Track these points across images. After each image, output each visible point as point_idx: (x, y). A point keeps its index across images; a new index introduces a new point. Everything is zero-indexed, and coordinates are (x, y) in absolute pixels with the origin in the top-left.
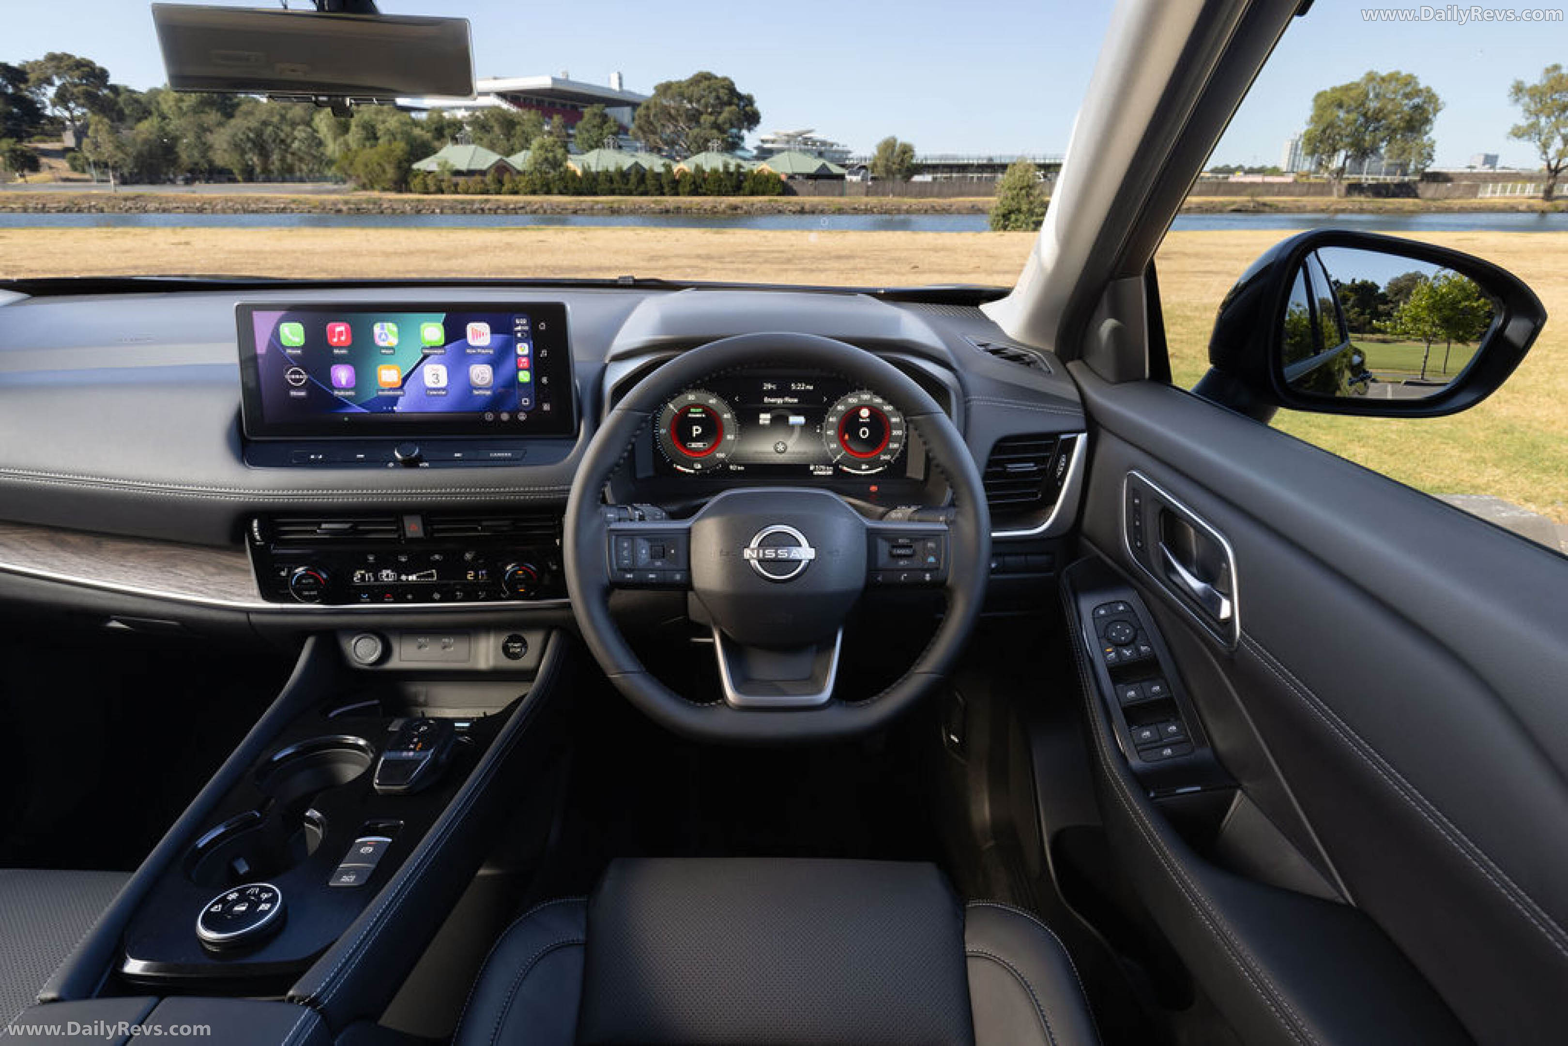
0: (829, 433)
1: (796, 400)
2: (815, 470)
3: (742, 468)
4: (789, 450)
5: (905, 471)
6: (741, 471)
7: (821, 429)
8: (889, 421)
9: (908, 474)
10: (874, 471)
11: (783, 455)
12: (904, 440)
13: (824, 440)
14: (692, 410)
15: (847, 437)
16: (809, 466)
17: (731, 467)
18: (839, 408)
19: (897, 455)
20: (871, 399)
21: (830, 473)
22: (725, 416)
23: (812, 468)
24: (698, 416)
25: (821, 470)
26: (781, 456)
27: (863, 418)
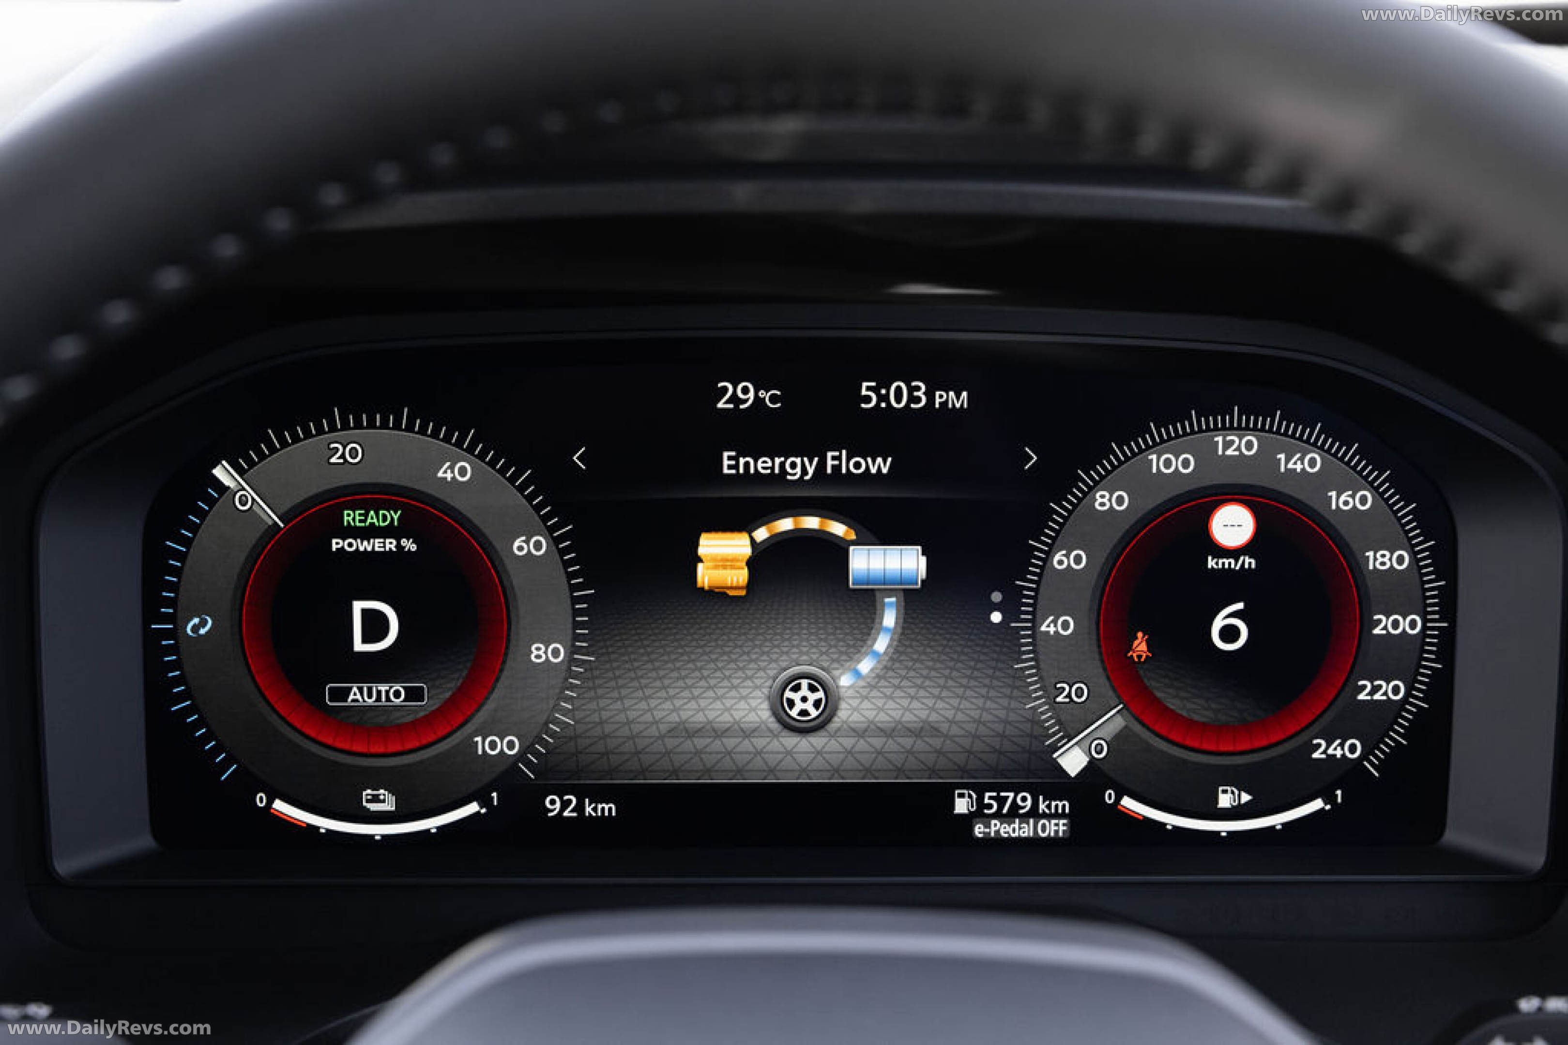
0: (1047, 627)
1: (881, 465)
2: (979, 814)
3: (608, 808)
4: (843, 714)
5: (1441, 826)
6: (602, 821)
7: (1011, 609)
8: (1357, 566)
9: (1453, 836)
10: (1276, 820)
11: (817, 741)
12: (1431, 664)
13: (1026, 664)
14: (350, 517)
15: (1140, 646)
16: (946, 795)
17: (553, 804)
18: (1103, 500)
19: (1397, 737)
20: (1266, 456)
21: (1056, 828)
22: (520, 546)
23: (961, 806)
24: (377, 545)
25: (1014, 813)
26: (804, 745)
27: (1222, 552)
